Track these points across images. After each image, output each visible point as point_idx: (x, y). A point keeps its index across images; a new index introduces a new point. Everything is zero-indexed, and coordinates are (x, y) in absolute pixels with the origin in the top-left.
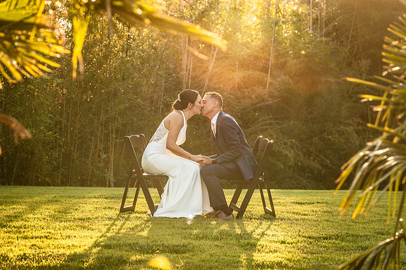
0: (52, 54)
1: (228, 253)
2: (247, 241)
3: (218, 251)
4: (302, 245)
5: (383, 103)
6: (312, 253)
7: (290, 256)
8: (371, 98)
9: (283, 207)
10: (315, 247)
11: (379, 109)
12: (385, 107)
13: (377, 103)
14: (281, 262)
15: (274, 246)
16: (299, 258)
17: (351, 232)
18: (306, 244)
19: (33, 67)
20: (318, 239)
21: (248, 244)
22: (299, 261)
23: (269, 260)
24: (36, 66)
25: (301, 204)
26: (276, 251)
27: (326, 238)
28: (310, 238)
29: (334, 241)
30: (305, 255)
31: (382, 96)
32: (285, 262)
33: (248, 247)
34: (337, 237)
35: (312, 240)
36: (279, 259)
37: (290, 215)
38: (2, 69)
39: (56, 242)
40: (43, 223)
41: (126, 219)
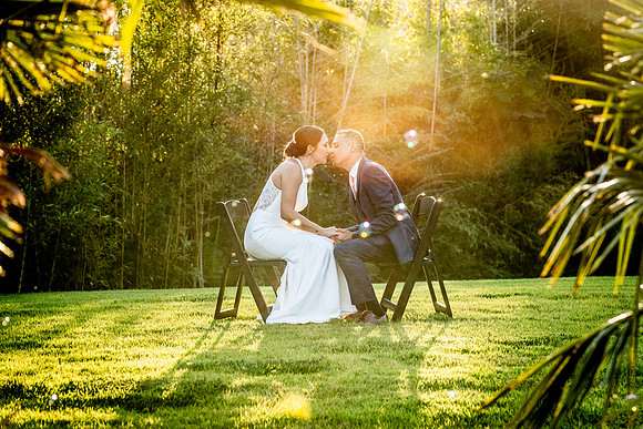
1: (382, 369)
3: (366, 367)
4: (494, 353)
5: (606, 110)
6: (510, 365)
7: (476, 370)
10: (515, 357)
11: (601, 119)
12: (610, 116)
15: (451, 357)
16: (490, 372)
17: (568, 333)
18: (500, 353)
19: (69, 69)
20: (518, 345)
21: (412, 356)
22: (490, 376)
23: (445, 377)
24: (74, 68)
26: (454, 364)
27: (531, 343)
28: (505, 343)
29: (543, 346)
30: (499, 369)
31: (605, 100)
32: (469, 379)
33: (412, 360)
34: (547, 341)
35: (508, 347)
36: (461, 376)
37: (474, 314)
38: (21, 76)
39: (118, 365)
40: (98, 339)
41: (224, 329)
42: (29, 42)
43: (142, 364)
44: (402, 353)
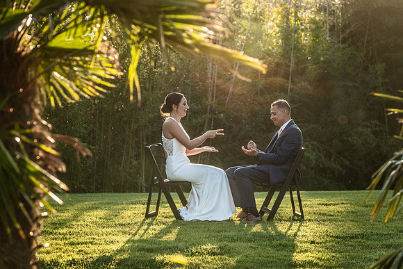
1: (262, 254)
2: (279, 242)
3: (252, 252)
4: (330, 244)
6: (340, 252)
7: (319, 255)
8: (396, 111)
9: (310, 209)
10: (343, 247)
14: (312, 261)
15: (304, 246)
16: (328, 256)
17: (375, 231)
18: (334, 244)
19: (90, 88)
20: (344, 238)
21: (280, 245)
22: (328, 259)
23: (301, 259)
24: (93, 88)
25: (327, 205)
26: (306, 251)
27: (352, 238)
29: (360, 240)
30: (333, 254)
32: (316, 261)
33: (280, 248)
34: (363, 236)
35: (339, 240)
36: (310, 259)
37: (317, 217)
38: (62, 91)
39: (101, 248)
40: (86, 230)
41: (163, 224)
42: (67, 72)
43: (115, 247)
44: (274, 242)
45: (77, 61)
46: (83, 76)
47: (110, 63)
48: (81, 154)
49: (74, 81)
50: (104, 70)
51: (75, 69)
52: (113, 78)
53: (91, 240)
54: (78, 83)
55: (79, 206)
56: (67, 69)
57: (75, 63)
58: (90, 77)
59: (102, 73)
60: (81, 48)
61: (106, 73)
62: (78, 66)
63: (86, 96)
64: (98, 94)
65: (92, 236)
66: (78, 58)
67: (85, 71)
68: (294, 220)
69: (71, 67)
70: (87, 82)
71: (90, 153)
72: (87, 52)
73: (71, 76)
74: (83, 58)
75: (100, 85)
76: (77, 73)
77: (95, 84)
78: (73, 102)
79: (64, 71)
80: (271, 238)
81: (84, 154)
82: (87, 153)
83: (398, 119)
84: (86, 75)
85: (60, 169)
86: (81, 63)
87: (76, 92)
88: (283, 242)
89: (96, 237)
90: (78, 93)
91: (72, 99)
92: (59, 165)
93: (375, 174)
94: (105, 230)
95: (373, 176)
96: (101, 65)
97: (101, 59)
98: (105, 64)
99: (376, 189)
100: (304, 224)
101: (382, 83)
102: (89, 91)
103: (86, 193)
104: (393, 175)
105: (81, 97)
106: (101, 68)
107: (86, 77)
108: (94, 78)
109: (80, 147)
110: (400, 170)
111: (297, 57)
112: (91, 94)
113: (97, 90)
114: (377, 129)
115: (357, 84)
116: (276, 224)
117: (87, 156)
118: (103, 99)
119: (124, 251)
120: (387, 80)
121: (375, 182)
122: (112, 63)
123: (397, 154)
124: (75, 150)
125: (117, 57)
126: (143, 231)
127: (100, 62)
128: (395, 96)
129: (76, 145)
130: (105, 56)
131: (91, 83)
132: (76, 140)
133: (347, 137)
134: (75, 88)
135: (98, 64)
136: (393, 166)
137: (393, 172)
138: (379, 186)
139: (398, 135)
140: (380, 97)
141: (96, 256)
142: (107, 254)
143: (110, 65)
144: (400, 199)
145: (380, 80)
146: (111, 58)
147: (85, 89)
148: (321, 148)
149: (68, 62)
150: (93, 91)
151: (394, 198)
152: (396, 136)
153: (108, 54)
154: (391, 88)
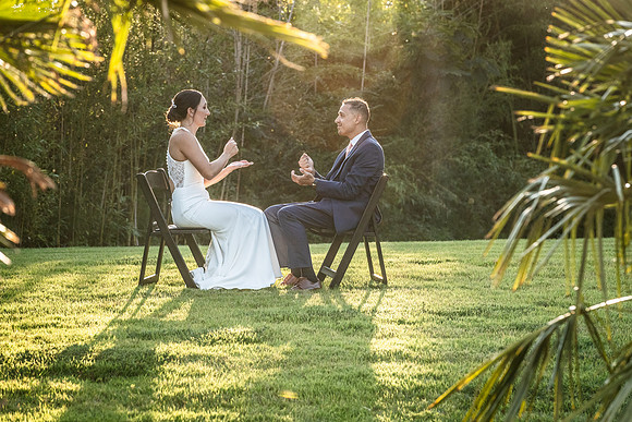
0: (79, 64)
1: (323, 341)
2: (348, 322)
3: (308, 338)
4: (429, 324)
5: (547, 121)
7: (412, 342)
8: (531, 115)
9: (396, 270)
10: (449, 328)
11: (543, 130)
12: (551, 127)
13: (540, 122)
14: (401, 352)
15: (388, 328)
17: (498, 304)
18: (434, 324)
19: (52, 82)
20: (451, 315)
22: (426, 348)
23: (383, 348)
24: (56, 81)
25: (423, 263)
26: (391, 335)
27: (464, 314)
28: (439, 314)
29: (475, 317)
30: (434, 340)
31: (546, 112)
32: (406, 351)
34: (480, 311)
35: (442, 317)
37: (407, 281)
38: (7, 88)
39: (70, 333)
40: (47, 305)
41: (168, 295)
42: (15, 57)
43: (92, 332)
44: (341, 322)
45: (31, 40)
46: (40, 63)
47: (84, 42)
48: (38, 186)
49: (27, 71)
50: (73, 53)
51: (28, 52)
52: (87, 66)
53: (55, 322)
54: (32, 74)
55: (35, 267)
56: (15, 52)
57: (27, 43)
58: (50, 64)
59: (70, 59)
60: (37, 18)
61: (77, 59)
62: (32, 47)
63: (46, 95)
64: (63, 91)
65: (56, 315)
66: (32, 36)
67: (44, 56)
68: (372, 287)
69: (21, 49)
70: (47, 73)
71: (52, 185)
72: (47, 26)
73: (22, 64)
74: (40, 35)
75: (66, 77)
76: (31, 59)
77: (59, 75)
78: (25, 103)
79: (10, 55)
80: (336, 315)
81: (43, 186)
82: (47, 183)
83: (533, 127)
84: (45, 62)
85: (5, 210)
86: (37, 43)
87: (29, 88)
88: (355, 321)
89: (62, 316)
90: (33, 90)
91: (23, 98)
92: (4, 203)
93: (499, 213)
94: (76, 305)
95: (495, 217)
96: (68, 46)
97: (69, 36)
98: (74, 44)
99: (500, 237)
100: (388, 294)
101: (508, 71)
102: (50, 87)
103: (45, 247)
104: (526, 217)
105: (38, 96)
106: (68, 50)
107: (46, 65)
108: (58, 66)
109: (36, 175)
110: (537, 207)
111: (374, 32)
112: (53, 92)
113: (62, 86)
114: (501, 143)
115: (468, 74)
116: (344, 294)
117: (48, 189)
118: (71, 100)
119: (106, 338)
120: (515, 67)
121: (498, 225)
122: (87, 42)
123: (533, 182)
124: (28, 180)
125: (93, 32)
126: (136, 307)
127: (67, 41)
128: (528, 90)
129: (30, 171)
130: (75, 31)
131: (53, 75)
132: (31, 163)
133: (454, 156)
134: (28, 82)
135: (64, 45)
136: (527, 201)
137: (527, 211)
138: (505, 233)
139: (534, 151)
140: (505, 94)
141: (62, 345)
142: (80, 343)
143: (83, 46)
144: (538, 252)
145: (505, 67)
146: (84, 35)
147: (43, 84)
148: (414, 175)
149: (16, 42)
150: (56, 86)
151: (528, 251)
152: (530, 155)
153: (80, 29)
154: (522, 80)
